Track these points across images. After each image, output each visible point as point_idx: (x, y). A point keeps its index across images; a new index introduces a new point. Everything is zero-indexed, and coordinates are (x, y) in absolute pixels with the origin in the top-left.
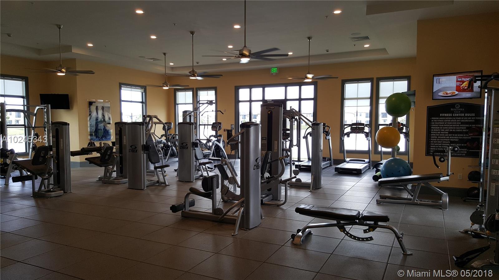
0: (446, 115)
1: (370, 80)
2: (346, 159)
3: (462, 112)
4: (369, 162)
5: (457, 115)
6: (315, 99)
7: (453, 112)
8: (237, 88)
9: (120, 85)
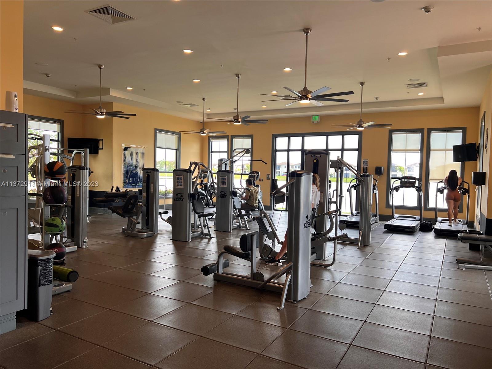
2: (394, 215)
4: (420, 220)
6: (359, 150)
8: (275, 137)
9: (156, 130)
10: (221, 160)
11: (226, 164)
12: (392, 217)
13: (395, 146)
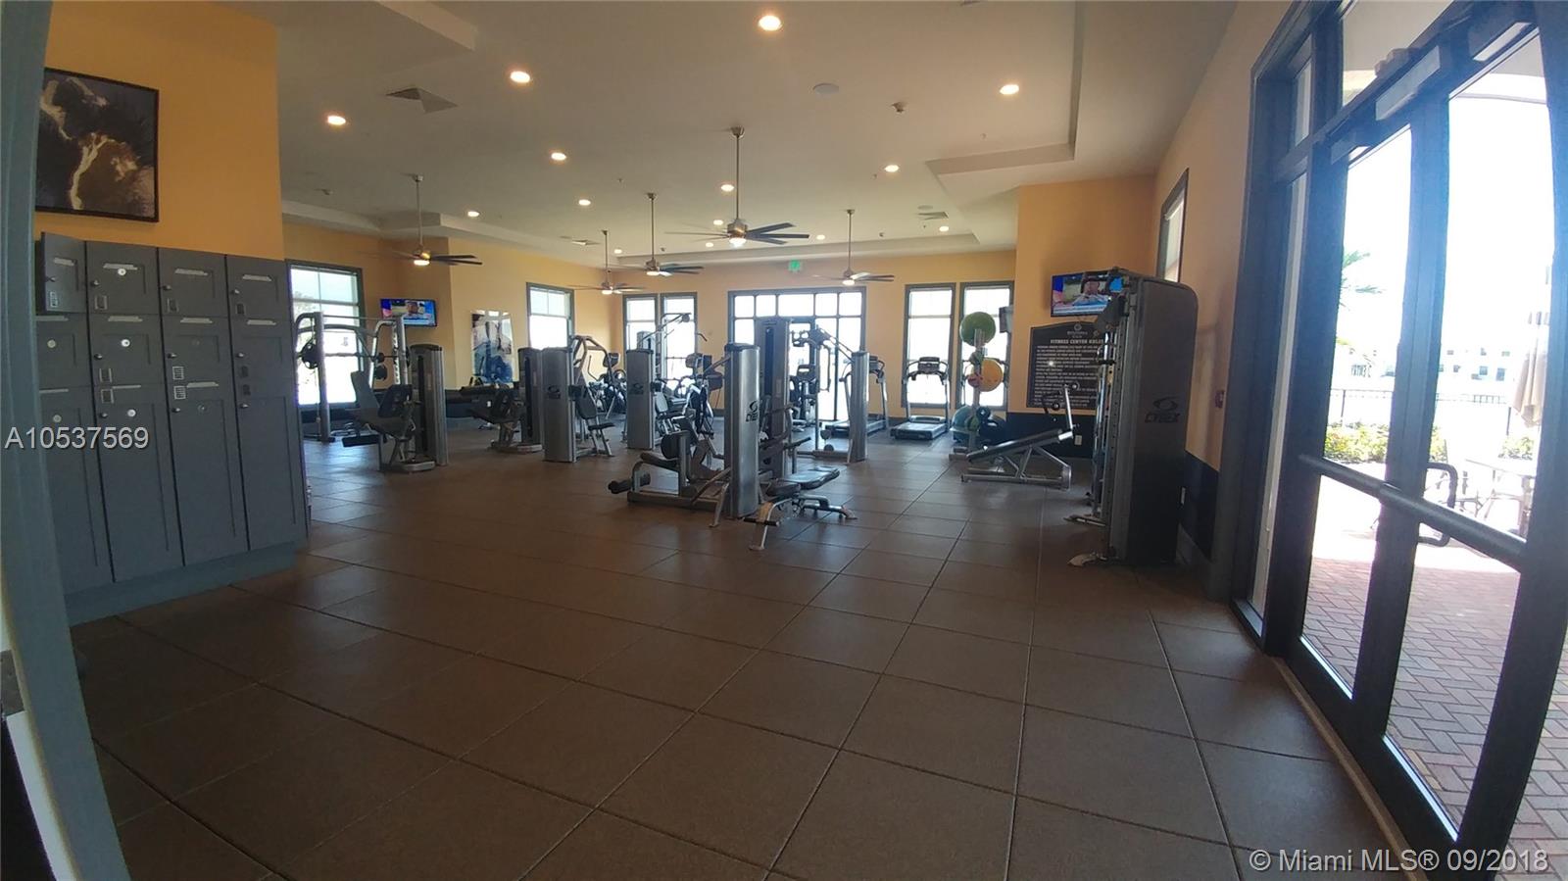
0: (1059, 341)
1: (951, 286)
2: (910, 416)
3: (1084, 338)
4: (946, 422)
5: (1077, 342)
6: (863, 317)
7: (1070, 338)
8: (732, 295)
9: (529, 286)
10: (641, 336)
11: (649, 340)
12: (908, 420)
13: (913, 311)
